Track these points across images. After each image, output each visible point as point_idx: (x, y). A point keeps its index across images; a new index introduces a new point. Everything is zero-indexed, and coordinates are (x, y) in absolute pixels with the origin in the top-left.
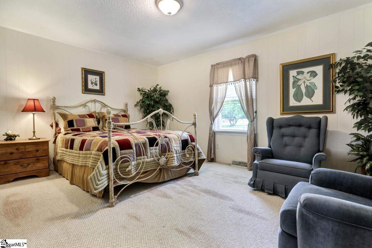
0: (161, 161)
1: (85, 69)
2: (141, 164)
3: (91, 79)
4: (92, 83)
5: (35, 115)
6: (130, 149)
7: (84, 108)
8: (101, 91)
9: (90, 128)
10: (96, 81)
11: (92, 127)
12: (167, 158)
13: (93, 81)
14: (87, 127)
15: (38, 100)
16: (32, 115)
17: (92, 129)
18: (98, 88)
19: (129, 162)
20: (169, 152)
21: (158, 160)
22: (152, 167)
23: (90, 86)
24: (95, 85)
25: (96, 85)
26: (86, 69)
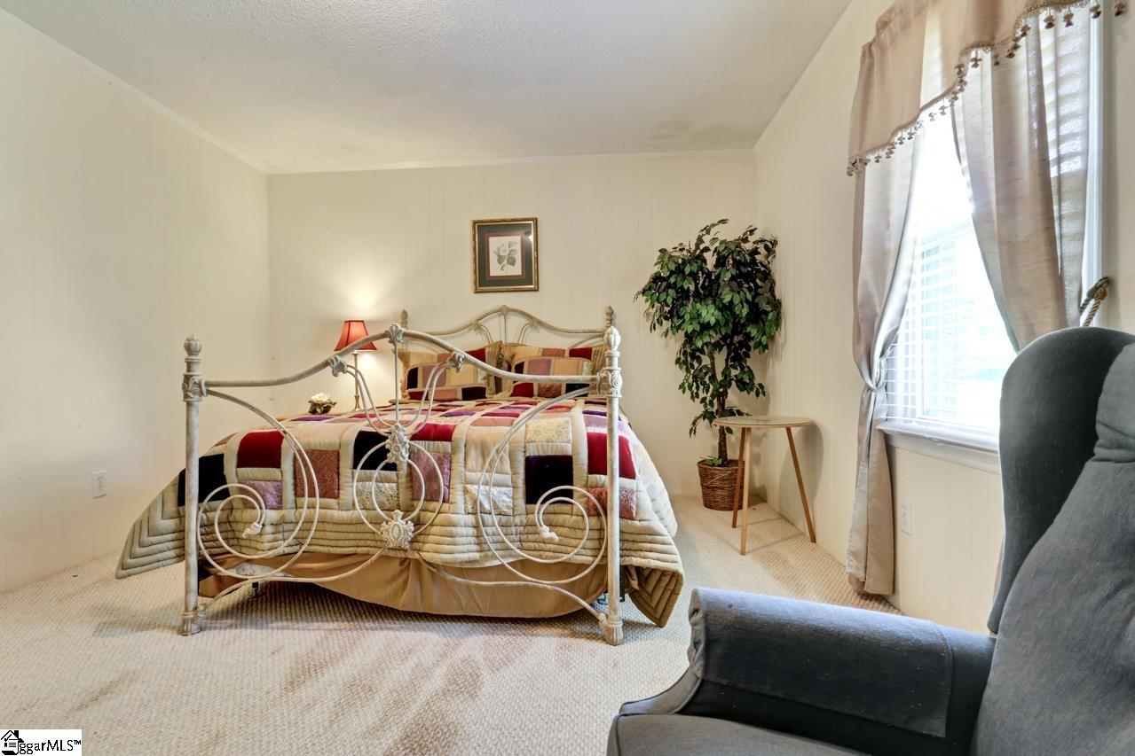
0: (387, 530)
1: (479, 222)
2: (300, 524)
3: (499, 249)
4: (500, 259)
5: (358, 357)
6: (272, 467)
7: (479, 335)
8: (527, 279)
9: (455, 391)
10: (512, 250)
11: (463, 389)
12: (418, 523)
13: (502, 254)
14: (449, 388)
15: (362, 321)
16: (353, 357)
17: (460, 395)
18: (516, 270)
19: (254, 508)
20: (432, 496)
21: (377, 522)
22: (362, 543)
23: (495, 270)
24: (508, 262)
25: (512, 262)
26: (482, 222)
